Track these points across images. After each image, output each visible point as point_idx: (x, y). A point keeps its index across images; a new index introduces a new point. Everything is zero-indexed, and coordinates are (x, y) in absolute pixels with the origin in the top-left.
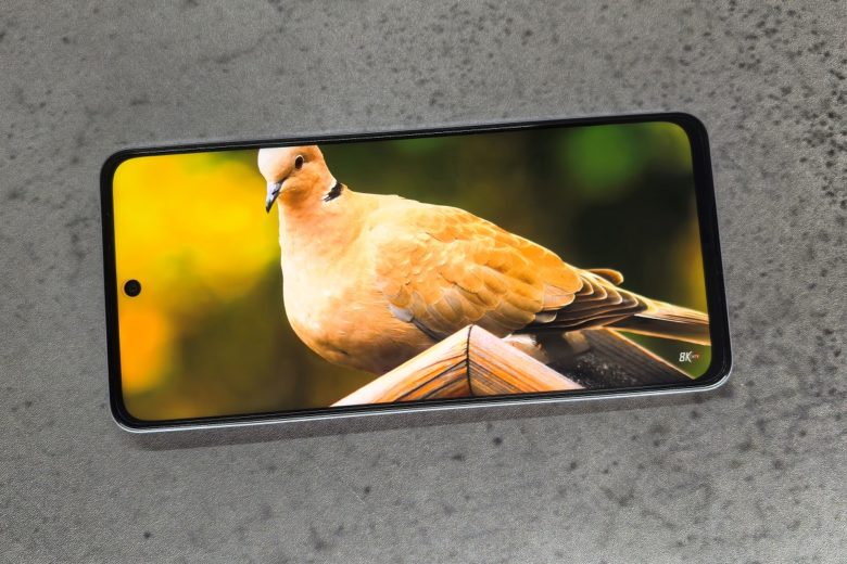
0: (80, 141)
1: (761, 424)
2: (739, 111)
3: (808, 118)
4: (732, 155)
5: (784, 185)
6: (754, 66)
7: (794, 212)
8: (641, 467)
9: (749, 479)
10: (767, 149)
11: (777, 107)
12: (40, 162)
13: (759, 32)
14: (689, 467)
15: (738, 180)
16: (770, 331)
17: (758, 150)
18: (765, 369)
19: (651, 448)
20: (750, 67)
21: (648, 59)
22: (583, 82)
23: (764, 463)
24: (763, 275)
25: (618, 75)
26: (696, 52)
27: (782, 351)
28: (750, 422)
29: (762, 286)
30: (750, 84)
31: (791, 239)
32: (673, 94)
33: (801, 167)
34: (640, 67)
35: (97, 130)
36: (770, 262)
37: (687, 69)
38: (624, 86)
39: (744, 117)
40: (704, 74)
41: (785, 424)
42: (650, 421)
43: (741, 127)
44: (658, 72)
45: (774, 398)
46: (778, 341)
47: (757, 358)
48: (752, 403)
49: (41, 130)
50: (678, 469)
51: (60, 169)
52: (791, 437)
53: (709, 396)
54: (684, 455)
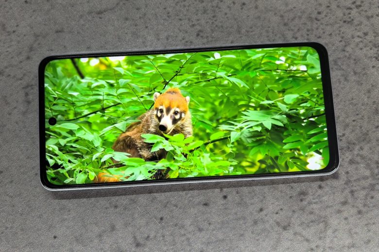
0: (31, 49)
1: (352, 192)
2: (343, 43)
3: (376, 47)
4: (340, 64)
5: (364, 78)
6: (350, 22)
7: (369, 91)
8: (294, 211)
9: (346, 219)
10: (356, 61)
11: (361, 41)
12: (12, 58)
13: (353, 6)
14: (317, 212)
15: (342, 75)
16: (357, 147)
17: (352, 61)
18: (354, 166)
19: (299, 203)
20: (349, 22)
21: (300, 17)
22: (269, 27)
23: (354, 211)
24: (354, 121)
25: (285, 25)
26: (323, 15)
27: (363, 157)
28: (347, 191)
29: (354, 126)
30: (348, 31)
31: (367, 104)
32: (312, 34)
33: (373, 70)
34: (296, 21)
35: (39, 44)
36: (357, 115)
37: (319, 23)
38: (289, 30)
39: (346, 46)
40: (327, 25)
41: (364, 193)
42: (299, 190)
43: (344, 51)
44: (305, 24)
45: (359, 180)
46: (361, 153)
47: (351, 160)
48: (348, 182)
49: (13, 43)
50: (311, 213)
51: (21, 62)
52: (366, 199)
53: (327, 178)
54: (314, 206)
